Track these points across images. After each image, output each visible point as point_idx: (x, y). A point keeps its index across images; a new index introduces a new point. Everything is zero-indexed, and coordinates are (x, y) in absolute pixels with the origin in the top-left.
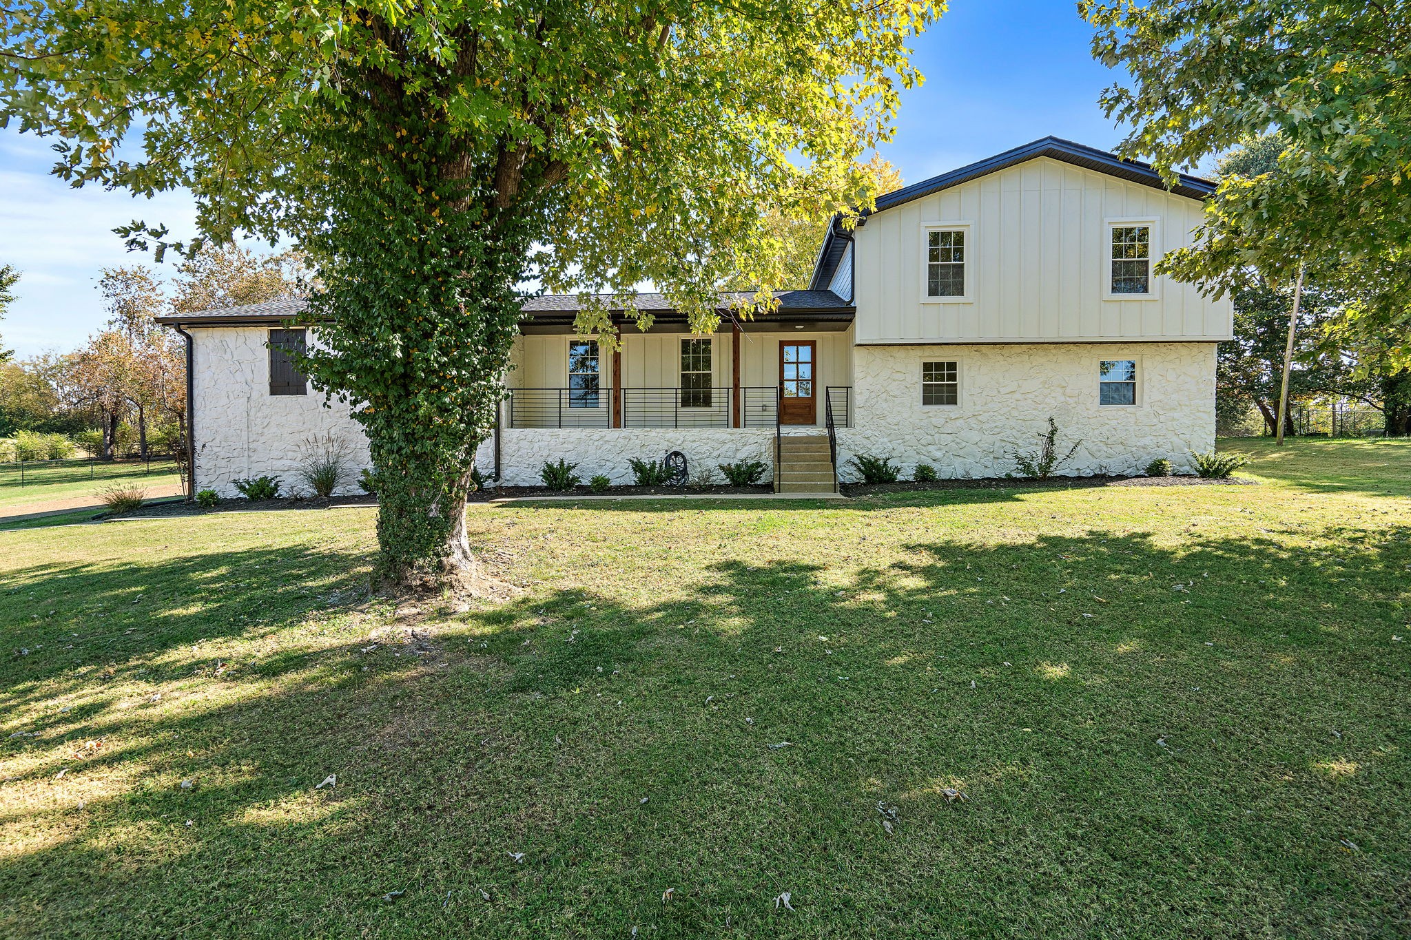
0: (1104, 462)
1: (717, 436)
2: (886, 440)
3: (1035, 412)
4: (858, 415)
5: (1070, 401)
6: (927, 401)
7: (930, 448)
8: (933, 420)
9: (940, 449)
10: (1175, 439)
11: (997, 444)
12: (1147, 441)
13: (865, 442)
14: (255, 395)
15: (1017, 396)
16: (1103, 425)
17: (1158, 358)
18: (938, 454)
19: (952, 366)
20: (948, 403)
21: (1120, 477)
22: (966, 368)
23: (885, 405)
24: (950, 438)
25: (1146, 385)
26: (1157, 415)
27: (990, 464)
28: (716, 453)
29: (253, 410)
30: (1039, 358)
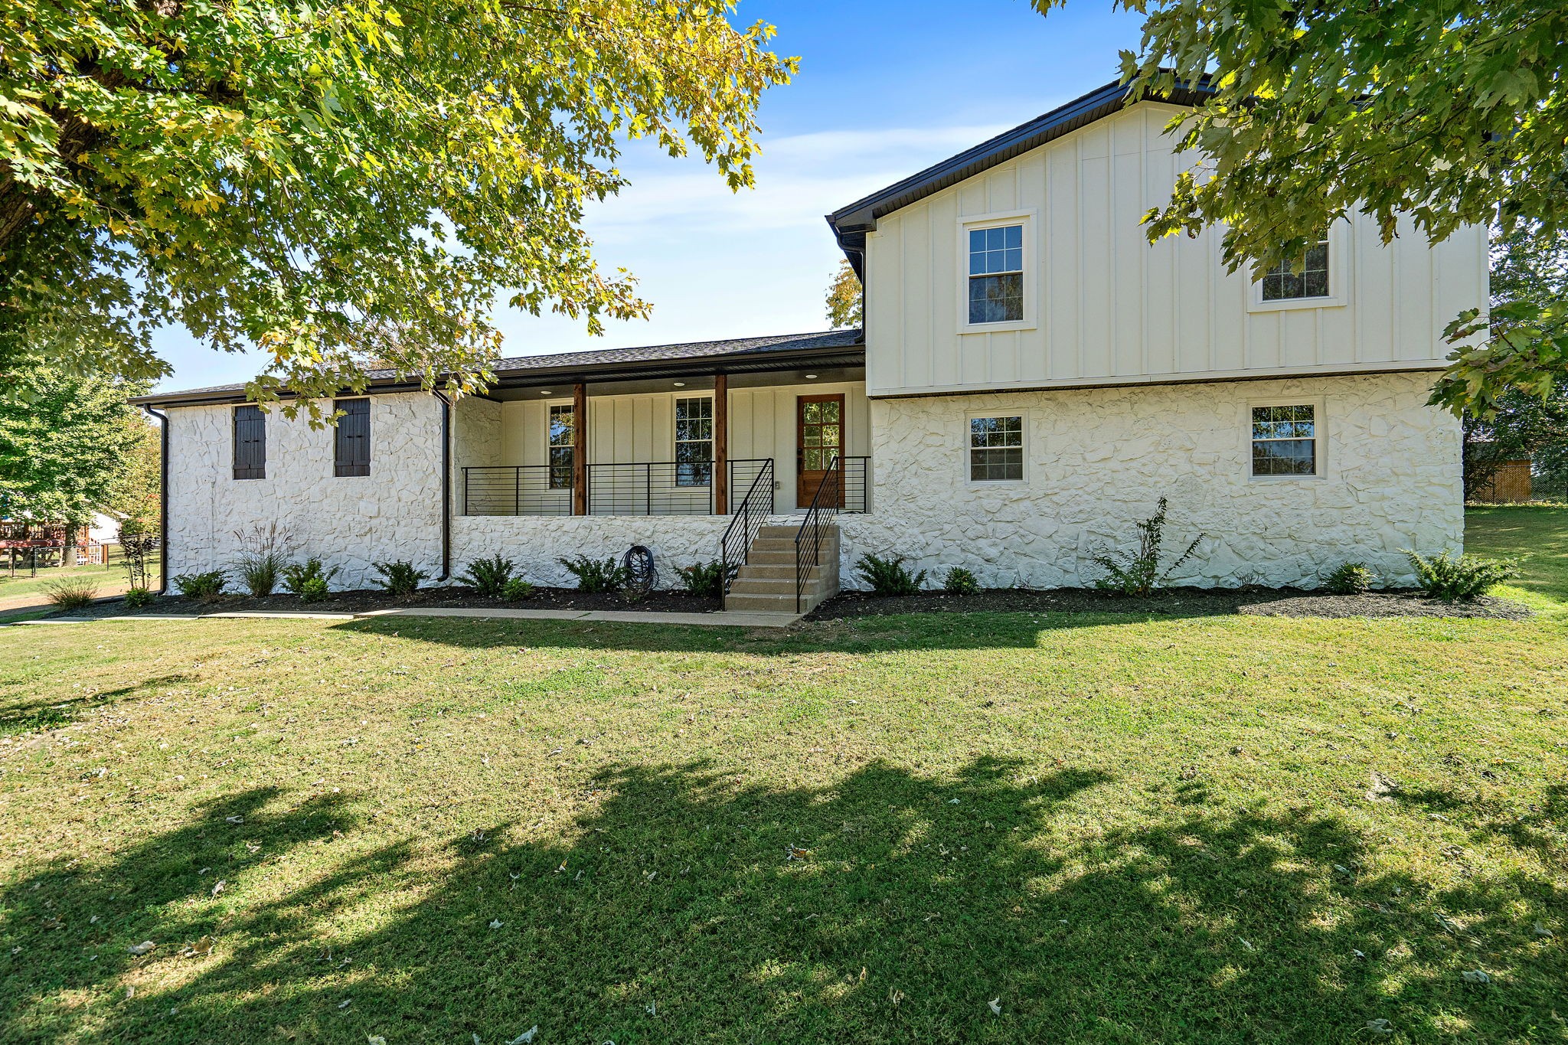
0: (1261, 565)
1: (695, 525)
2: (916, 531)
3: (1143, 490)
4: (879, 496)
5: (1200, 471)
6: (978, 473)
7: (981, 543)
8: (985, 502)
9: (995, 545)
10: (1387, 530)
11: (1083, 537)
12: (1335, 533)
13: (887, 534)
14: (220, 479)
15: (1113, 464)
16: (1258, 507)
17: (1354, 399)
18: (993, 552)
19: (1016, 424)
20: (1010, 477)
21: (1289, 591)
22: (1033, 425)
23: (914, 481)
24: (1010, 528)
25: (1332, 443)
26: (1352, 490)
27: (1072, 568)
28: (692, 548)
29: (218, 496)
30: (1149, 406)
